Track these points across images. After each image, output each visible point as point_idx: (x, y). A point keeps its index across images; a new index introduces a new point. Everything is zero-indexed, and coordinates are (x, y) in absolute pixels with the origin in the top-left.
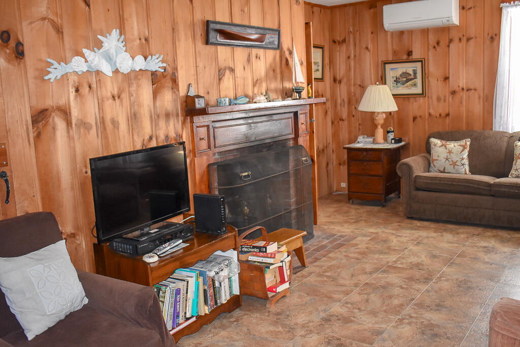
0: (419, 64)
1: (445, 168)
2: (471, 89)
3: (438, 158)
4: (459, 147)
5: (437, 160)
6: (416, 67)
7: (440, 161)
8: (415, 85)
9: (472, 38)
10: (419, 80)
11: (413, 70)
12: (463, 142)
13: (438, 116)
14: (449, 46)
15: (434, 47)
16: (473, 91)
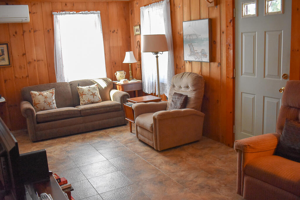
0: (5, 46)
1: (44, 107)
2: (40, 60)
3: (39, 102)
4: (50, 94)
5: (39, 103)
6: (4, 48)
7: (41, 103)
8: (3, 59)
9: (37, 31)
10: (6, 56)
11: (1, 50)
12: (51, 91)
13: (21, 78)
14: (23, 35)
15: (14, 35)
16: (41, 61)
